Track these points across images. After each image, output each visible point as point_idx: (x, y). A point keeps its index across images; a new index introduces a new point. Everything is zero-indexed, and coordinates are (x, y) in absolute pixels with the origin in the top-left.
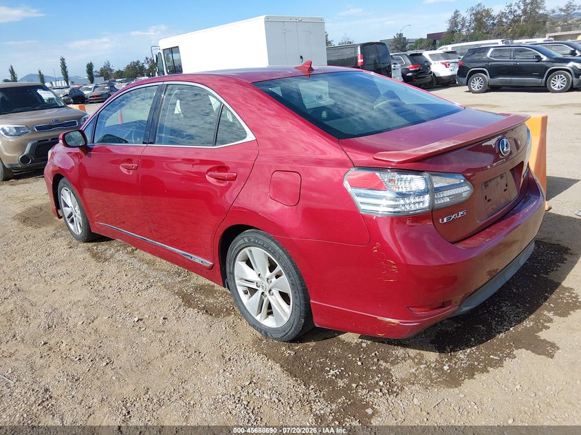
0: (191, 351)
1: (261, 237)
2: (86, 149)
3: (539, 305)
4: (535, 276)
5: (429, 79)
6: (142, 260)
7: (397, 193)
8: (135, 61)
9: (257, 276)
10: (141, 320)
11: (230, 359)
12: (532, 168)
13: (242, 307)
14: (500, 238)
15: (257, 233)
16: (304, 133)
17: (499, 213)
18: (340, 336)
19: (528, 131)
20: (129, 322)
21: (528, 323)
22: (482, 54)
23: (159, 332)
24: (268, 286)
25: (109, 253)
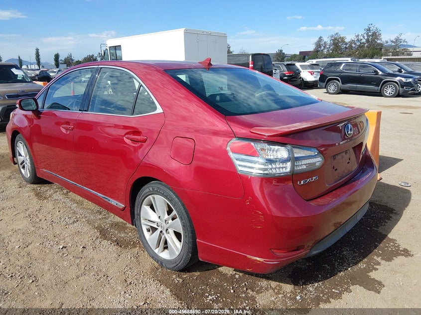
0: (101, 275)
1: (162, 187)
2: (37, 113)
3: (370, 252)
4: (369, 229)
5: (299, 81)
6: (73, 200)
7: (267, 160)
8: (91, 55)
9: (157, 218)
10: (65, 247)
11: (131, 283)
12: (369, 147)
13: (145, 242)
14: (344, 198)
15: (159, 184)
16: (206, 113)
17: (344, 179)
18: (219, 269)
19: (367, 120)
20: (56, 249)
21: (362, 265)
22: (337, 67)
23: (78, 258)
24: (166, 226)
25: (49, 193)
